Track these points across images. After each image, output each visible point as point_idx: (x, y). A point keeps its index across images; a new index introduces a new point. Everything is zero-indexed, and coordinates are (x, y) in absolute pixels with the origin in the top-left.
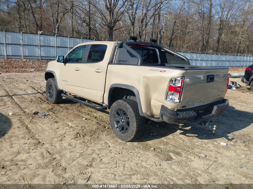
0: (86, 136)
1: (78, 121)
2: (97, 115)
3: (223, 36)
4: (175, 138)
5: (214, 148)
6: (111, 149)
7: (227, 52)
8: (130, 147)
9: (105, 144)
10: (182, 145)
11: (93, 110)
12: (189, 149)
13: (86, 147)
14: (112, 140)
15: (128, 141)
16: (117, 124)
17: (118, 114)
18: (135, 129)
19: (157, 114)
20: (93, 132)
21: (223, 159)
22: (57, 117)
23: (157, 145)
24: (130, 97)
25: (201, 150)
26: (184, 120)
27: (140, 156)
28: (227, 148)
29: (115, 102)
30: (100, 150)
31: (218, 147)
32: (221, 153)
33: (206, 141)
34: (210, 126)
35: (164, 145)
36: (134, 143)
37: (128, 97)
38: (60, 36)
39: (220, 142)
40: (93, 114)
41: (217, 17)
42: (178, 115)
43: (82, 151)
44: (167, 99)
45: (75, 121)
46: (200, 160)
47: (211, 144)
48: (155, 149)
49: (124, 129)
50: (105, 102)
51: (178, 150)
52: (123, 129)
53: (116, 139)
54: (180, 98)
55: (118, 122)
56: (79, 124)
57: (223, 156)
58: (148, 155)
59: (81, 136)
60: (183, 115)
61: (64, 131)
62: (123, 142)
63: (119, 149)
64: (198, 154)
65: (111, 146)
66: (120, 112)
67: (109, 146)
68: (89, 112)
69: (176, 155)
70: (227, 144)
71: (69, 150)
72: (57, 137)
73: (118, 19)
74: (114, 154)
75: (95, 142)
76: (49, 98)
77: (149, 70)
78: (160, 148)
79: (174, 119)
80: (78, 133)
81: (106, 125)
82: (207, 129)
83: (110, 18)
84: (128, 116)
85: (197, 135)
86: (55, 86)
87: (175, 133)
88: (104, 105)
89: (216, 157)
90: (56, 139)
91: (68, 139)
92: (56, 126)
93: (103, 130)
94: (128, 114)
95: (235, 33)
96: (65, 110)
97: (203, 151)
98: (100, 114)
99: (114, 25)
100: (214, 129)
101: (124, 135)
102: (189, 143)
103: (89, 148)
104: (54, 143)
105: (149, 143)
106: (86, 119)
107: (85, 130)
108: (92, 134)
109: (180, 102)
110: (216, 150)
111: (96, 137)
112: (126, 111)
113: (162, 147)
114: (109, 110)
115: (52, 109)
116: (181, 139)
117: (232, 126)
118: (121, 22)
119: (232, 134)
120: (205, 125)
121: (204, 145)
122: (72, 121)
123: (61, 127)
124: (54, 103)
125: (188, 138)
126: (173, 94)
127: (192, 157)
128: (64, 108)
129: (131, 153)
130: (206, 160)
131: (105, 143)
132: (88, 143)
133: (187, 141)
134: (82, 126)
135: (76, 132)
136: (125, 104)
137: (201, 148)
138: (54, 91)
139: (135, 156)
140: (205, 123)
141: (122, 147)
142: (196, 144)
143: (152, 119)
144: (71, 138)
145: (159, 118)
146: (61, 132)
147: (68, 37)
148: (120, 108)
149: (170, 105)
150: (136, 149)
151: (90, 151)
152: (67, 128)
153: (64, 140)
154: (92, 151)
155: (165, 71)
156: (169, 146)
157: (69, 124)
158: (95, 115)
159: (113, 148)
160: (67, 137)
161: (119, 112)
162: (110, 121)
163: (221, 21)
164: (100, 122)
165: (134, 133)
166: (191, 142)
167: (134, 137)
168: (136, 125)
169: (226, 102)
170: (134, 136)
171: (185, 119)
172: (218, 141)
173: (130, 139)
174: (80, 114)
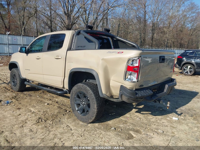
0: (48, 120)
1: (40, 106)
2: (58, 100)
3: (155, 35)
4: (132, 116)
5: (168, 123)
6: (73, 132)
7: (159, 47)
8: (92, 128)
9: (67, 128)
10: (139, 122)
11: (54, 96)
12: (146, 126)
13: (48, 132)
14: (74, 123)
15: (89, 122)
16: (78, 107)
17: (78, 97)
18: (96, 111)
19: (116, 95)
20: (55, 116)
21: (179, 133)
22: (20, 103)
23: (116, 125)
24: (89, 81)
25: (157, 126)
26: (141, 99)
27: (102, 136)
28: (179, 122)
29: (75, 86)
30: (62, 133)
31: (171, 122)
32: (176, 128)
33: (160, 117)
34: (164, 103)
35: (123, 124)
36: (95, 124)
37: (87, 81)
38: (26, 36)
39: (171, 117)
40: (55, 99)
41: (150, 21)
42: (136, 94)
43: (43, 137)
44: (125, 80)
45: (38, 107)
46: (159, 136)
47: (165, 119)
48: (115, 129)
49: (85, 111)
50: (65, 86)
51: (137, 128)
52: (83, 111)
53: (77, 122)
54: (137, 78)
55: (79, 105)
56: (42, 109)
57: (178, 130)
58: (109, 135)
59: (43, 120)
60: (141, 94)
61: (26, 116)
62: (84, 124)
63: (81, 132)
64: (156, 130)
65: (72, 129)
66: (81, 95)
67: (71, 129)
68: (51, 98)
69: (136, 133)
70: (178, 119)
71: (29, 137)
72: (18, 123)
73: (74, 22)
74: (76, 137)
75: (57, 126)
76: (13, 87)
77: (107, 53)
78: (120, 127)
79: (133, 98)
80: (40, 118)
81: (67, 109)
82: (158, 106)
83: (68, 21)
84: (88, 99)
85: (150, 113)
86: (18, 76)
87: (131, 112)
88: (65, 90)
89: (172, 132)
90: (17, 126)
91: (29, 124)
92: (18, 112)
93: (64, 114)
94: (88, 96)
95: (164, 33)
96: (29, 97)
97: (159, 127)
98: (61, 99)
99: (72, 27)
100: (168, 105)
101: (85, 117)
102: (145, 120)
103: (51, 132)
104: (15, 130)
105: (109, 123)
106: (48, 104)
107: (47, 115)
108: (53, 118)
109: (138, 81)
110: (170, 125)
111: (57, 120)
112: (86, 93)
113: (122, 126)
114: (69, 94)
115: (15, 97)
116: (138, 117)
117: (177, 102)
118: (77, 25)
119: (180, 109)
120: (159, 103)
121: (158, 121)
122: (35, 107)
123: (24, 113)
124: (18, 91)
125: (143, 115)
126: (131, 74)
127: (151, 134)
128: (27, 95)
129: (93, 134)
130: (164, 136)
131: (67, 126)
132: (50, 128)
133: (143, 118)
134: (44, 110)
135: (38, 117)
136: (85, 87)
137: (157, 124)
138: (18, 79)
139: (97, 137)
140: (159, 101)
141: (83, 129)
142: (152, 120)
143: (112, 100)
144: (33, 123)
145: (119, 98)
146: (23, 119)
147: (33, 37)
148: (80, 91)
149: (128, 85)
150: (97, 130)
151: (51, 136)
152: (29, 113)
153: (25, 126)
154: (53, 136)
155: (122, 52)
156: (128, 124)
157: (31, 109)
158: (57, 100)
159: (75, 131)
160: (29, 122)
161: (79, 95)
162: (71, 105)
163: (153, 24)
164: (61, 106)
165: (95, 114)
166: (147, 119)
167: (95, 119)
168: (97, 106)
169: (174, 81)
170: (95, 117)
171: (143, 98)
172: (170, 117)
173: (91, 121)
174: (42, 99)
